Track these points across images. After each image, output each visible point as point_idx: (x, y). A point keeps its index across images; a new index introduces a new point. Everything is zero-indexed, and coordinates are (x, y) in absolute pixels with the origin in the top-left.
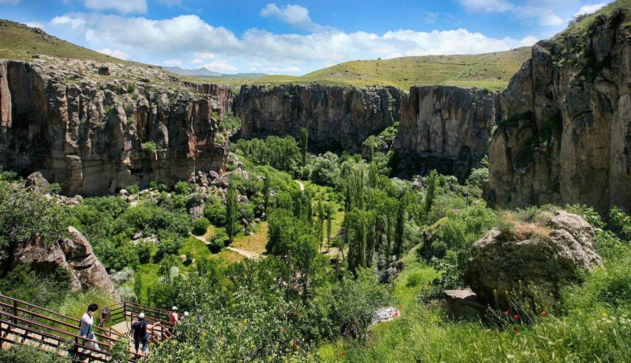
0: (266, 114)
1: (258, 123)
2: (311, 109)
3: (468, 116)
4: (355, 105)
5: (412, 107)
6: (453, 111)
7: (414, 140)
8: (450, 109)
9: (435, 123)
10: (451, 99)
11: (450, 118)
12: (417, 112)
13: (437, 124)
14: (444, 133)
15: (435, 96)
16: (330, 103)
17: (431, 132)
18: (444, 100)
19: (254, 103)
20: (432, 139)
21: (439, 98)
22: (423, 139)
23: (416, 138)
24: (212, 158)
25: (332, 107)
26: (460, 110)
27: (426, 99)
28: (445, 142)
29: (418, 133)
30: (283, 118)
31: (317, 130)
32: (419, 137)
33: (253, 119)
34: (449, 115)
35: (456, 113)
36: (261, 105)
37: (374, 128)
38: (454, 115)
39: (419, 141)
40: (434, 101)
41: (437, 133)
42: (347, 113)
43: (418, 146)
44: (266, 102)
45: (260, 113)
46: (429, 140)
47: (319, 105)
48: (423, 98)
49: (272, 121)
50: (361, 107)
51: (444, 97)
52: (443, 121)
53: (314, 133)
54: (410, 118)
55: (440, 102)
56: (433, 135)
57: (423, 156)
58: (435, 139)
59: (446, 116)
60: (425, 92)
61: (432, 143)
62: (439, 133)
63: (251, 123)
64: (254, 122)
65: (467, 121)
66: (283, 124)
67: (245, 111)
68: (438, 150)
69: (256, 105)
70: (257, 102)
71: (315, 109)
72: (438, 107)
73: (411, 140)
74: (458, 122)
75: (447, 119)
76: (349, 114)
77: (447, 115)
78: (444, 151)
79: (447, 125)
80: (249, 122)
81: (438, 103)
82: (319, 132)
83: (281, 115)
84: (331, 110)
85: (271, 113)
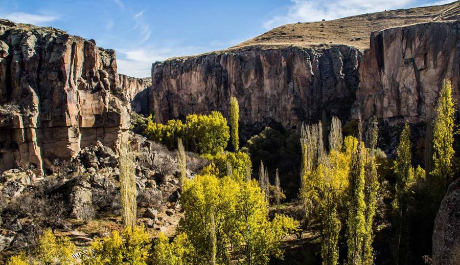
0: (185, 97)
1: (175, 109)
2: (242, 84)
3: (451, 60)
4: (299, 70)
5: (374, 61)
6: (430, 57)
7: (378, 104)
8: (426, 55)
9: (406, 77)
10: (427, 40)
11: (426, 67)
12: (381, 66)
13: (408, 78)
14: (419, 88)
15: (405, 41)
16: (266, 71)
17: (401, 91)
18: (417, 44)
19: (169, 84)
20: (403, 100)
21: (409, 44)
22: (392, 101)
23: (382, 102)
24: (104, 128)
25: (269, 77)
26: (440, 53)
27: (392, 47)
28: (420, 101)
29: (383, 94)
30: (207, 98)
31: (251, 110)
32: (386, 100)
33: (169, 105)
34: (425, 63)
35: (435, 59)
36: (178, 85)
37: (323, 100)
38: (432, 62)
39: (386, 104)
40: (404, 47)
41: (409, 91)
42: (288, 82)
43: (385, 112)
44: (184, 81)
45: (177, 96)
46: (399, 102)
47: (252, 76)
48: (388, 46)
49: (193, 105)
50: (306, 72)
51: (417, 39)
52: (417, 72)
53: (246, 115)
54: (373, 76)
55: (411, 48)
56: (404, 95)
57: (392, 124)
58: (407, 98)
59: (421, 64)
60: (391, 36)
61: (403, 105)
62: (413, 91)
63: (166, 111)
64: (170, 109)
65: (450, 66)
66: (206, 107)
67: (158, 95)
68: (411, 114)
69: (172, 86)
70: (173, 82)
71: (247, 82)
72: (409, 55)
73: (374, 106)
74: (438, 70)
75: (421, 70)
76: (291, 83)
77: (423, 64)
78: (419, 113)
79: (422, 77)
80: (163, 109)
81: (409, 51)
82: (253, 112)
83: (203, 97)
84: (267, 82)
85: (191, 94)
